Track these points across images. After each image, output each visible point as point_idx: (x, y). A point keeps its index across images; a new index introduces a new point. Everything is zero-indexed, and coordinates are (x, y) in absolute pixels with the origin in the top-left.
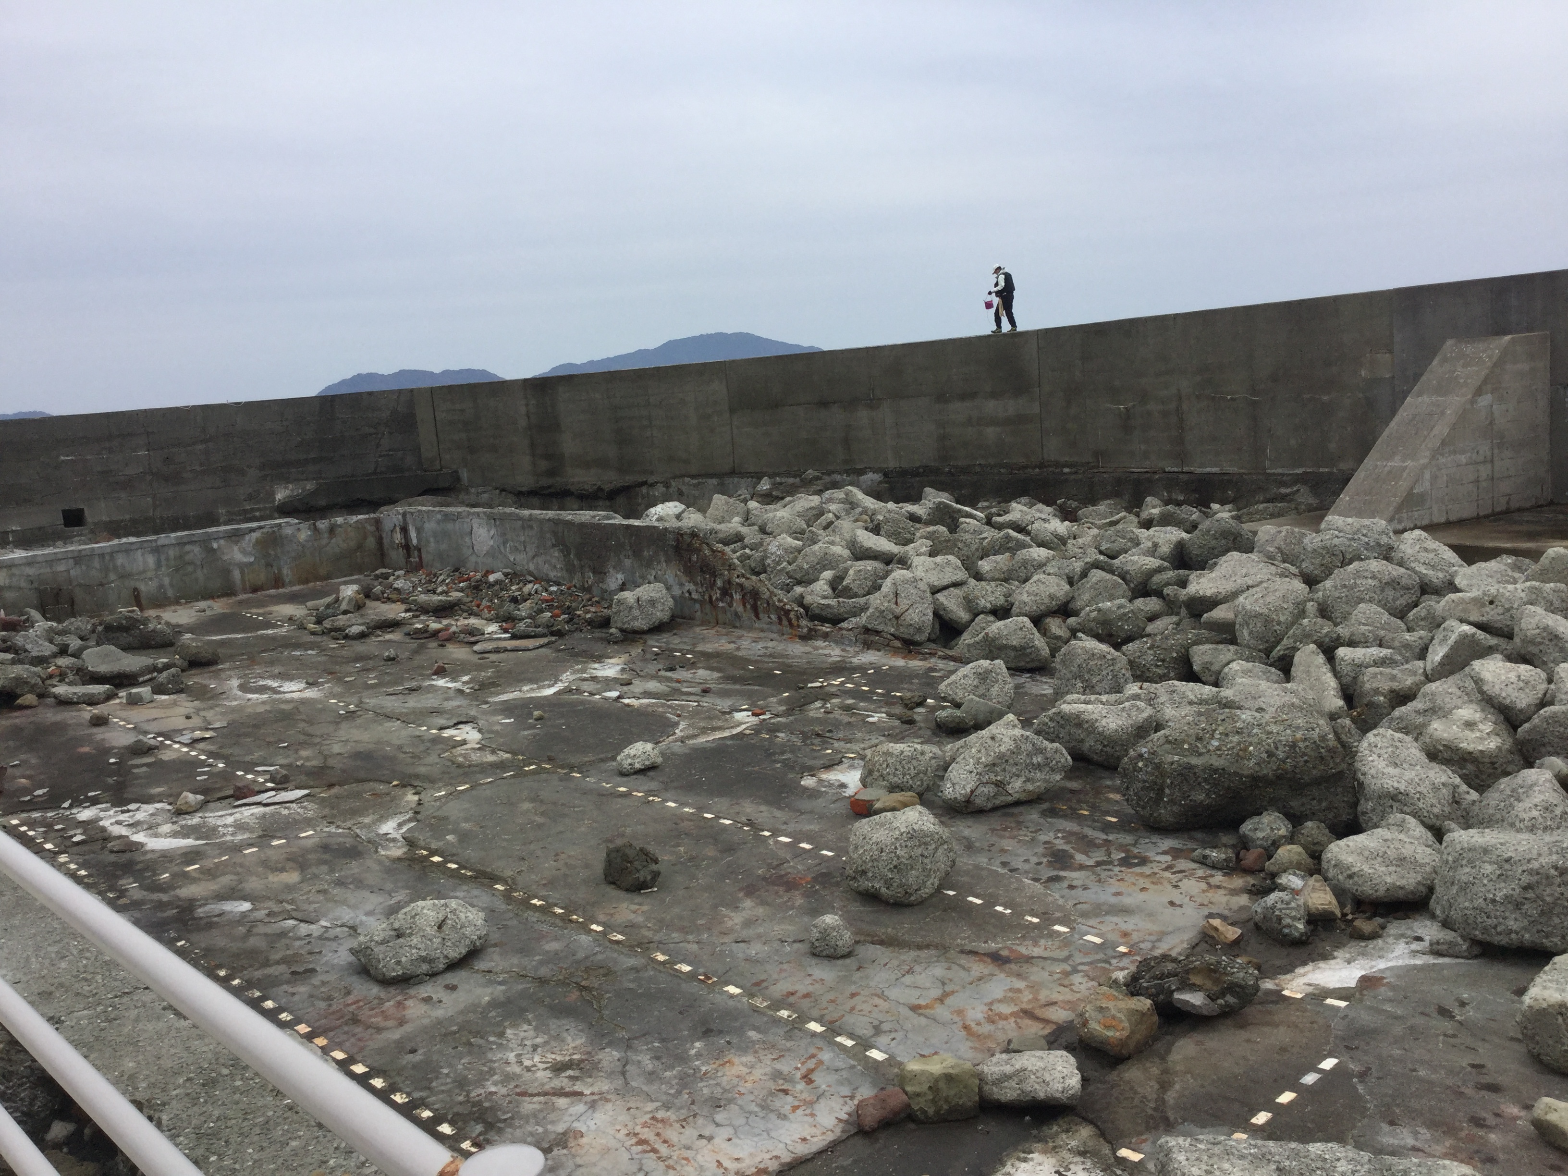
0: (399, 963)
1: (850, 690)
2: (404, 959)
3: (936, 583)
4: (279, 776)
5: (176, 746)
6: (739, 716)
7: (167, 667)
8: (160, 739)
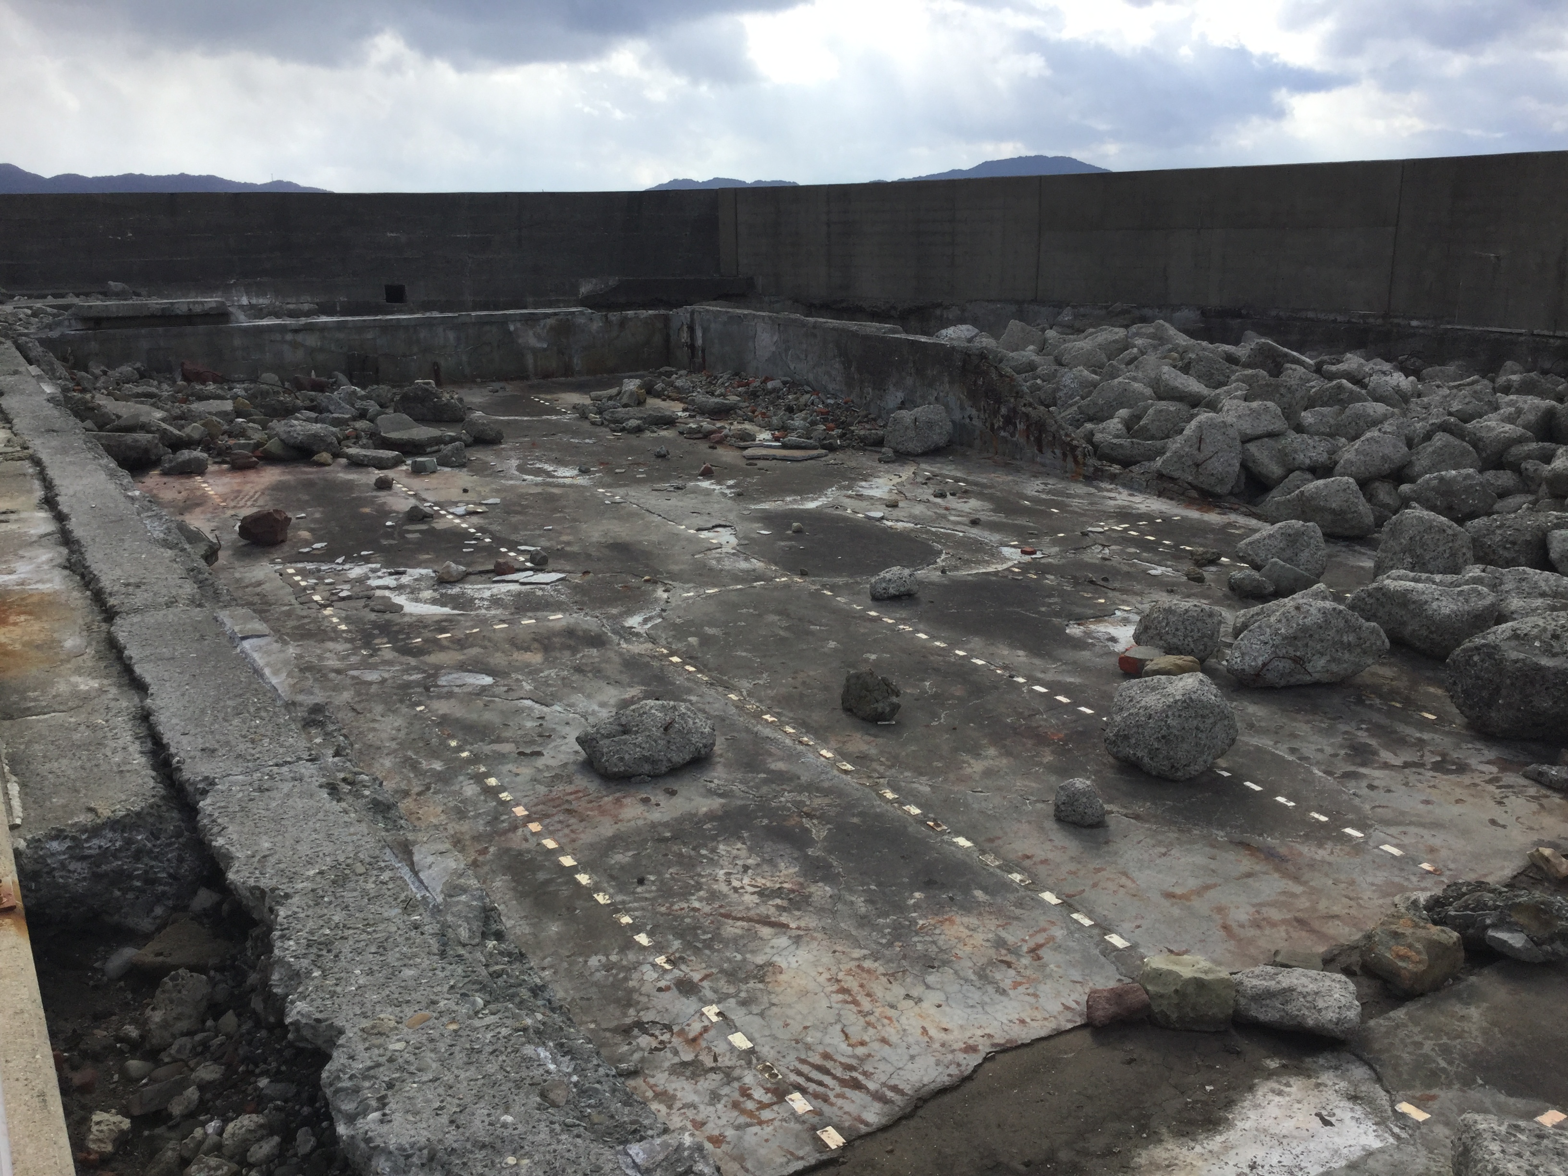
0: (621, 759)
1: (1133, 538)
2: (627, 757)
3: (1248, 431)
4: (538, 557)
5: (450, 517)
6: (1006, 551)
7: (453, 440)
8: (436, 508)
